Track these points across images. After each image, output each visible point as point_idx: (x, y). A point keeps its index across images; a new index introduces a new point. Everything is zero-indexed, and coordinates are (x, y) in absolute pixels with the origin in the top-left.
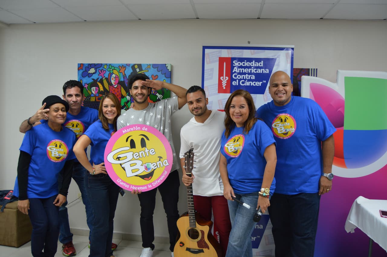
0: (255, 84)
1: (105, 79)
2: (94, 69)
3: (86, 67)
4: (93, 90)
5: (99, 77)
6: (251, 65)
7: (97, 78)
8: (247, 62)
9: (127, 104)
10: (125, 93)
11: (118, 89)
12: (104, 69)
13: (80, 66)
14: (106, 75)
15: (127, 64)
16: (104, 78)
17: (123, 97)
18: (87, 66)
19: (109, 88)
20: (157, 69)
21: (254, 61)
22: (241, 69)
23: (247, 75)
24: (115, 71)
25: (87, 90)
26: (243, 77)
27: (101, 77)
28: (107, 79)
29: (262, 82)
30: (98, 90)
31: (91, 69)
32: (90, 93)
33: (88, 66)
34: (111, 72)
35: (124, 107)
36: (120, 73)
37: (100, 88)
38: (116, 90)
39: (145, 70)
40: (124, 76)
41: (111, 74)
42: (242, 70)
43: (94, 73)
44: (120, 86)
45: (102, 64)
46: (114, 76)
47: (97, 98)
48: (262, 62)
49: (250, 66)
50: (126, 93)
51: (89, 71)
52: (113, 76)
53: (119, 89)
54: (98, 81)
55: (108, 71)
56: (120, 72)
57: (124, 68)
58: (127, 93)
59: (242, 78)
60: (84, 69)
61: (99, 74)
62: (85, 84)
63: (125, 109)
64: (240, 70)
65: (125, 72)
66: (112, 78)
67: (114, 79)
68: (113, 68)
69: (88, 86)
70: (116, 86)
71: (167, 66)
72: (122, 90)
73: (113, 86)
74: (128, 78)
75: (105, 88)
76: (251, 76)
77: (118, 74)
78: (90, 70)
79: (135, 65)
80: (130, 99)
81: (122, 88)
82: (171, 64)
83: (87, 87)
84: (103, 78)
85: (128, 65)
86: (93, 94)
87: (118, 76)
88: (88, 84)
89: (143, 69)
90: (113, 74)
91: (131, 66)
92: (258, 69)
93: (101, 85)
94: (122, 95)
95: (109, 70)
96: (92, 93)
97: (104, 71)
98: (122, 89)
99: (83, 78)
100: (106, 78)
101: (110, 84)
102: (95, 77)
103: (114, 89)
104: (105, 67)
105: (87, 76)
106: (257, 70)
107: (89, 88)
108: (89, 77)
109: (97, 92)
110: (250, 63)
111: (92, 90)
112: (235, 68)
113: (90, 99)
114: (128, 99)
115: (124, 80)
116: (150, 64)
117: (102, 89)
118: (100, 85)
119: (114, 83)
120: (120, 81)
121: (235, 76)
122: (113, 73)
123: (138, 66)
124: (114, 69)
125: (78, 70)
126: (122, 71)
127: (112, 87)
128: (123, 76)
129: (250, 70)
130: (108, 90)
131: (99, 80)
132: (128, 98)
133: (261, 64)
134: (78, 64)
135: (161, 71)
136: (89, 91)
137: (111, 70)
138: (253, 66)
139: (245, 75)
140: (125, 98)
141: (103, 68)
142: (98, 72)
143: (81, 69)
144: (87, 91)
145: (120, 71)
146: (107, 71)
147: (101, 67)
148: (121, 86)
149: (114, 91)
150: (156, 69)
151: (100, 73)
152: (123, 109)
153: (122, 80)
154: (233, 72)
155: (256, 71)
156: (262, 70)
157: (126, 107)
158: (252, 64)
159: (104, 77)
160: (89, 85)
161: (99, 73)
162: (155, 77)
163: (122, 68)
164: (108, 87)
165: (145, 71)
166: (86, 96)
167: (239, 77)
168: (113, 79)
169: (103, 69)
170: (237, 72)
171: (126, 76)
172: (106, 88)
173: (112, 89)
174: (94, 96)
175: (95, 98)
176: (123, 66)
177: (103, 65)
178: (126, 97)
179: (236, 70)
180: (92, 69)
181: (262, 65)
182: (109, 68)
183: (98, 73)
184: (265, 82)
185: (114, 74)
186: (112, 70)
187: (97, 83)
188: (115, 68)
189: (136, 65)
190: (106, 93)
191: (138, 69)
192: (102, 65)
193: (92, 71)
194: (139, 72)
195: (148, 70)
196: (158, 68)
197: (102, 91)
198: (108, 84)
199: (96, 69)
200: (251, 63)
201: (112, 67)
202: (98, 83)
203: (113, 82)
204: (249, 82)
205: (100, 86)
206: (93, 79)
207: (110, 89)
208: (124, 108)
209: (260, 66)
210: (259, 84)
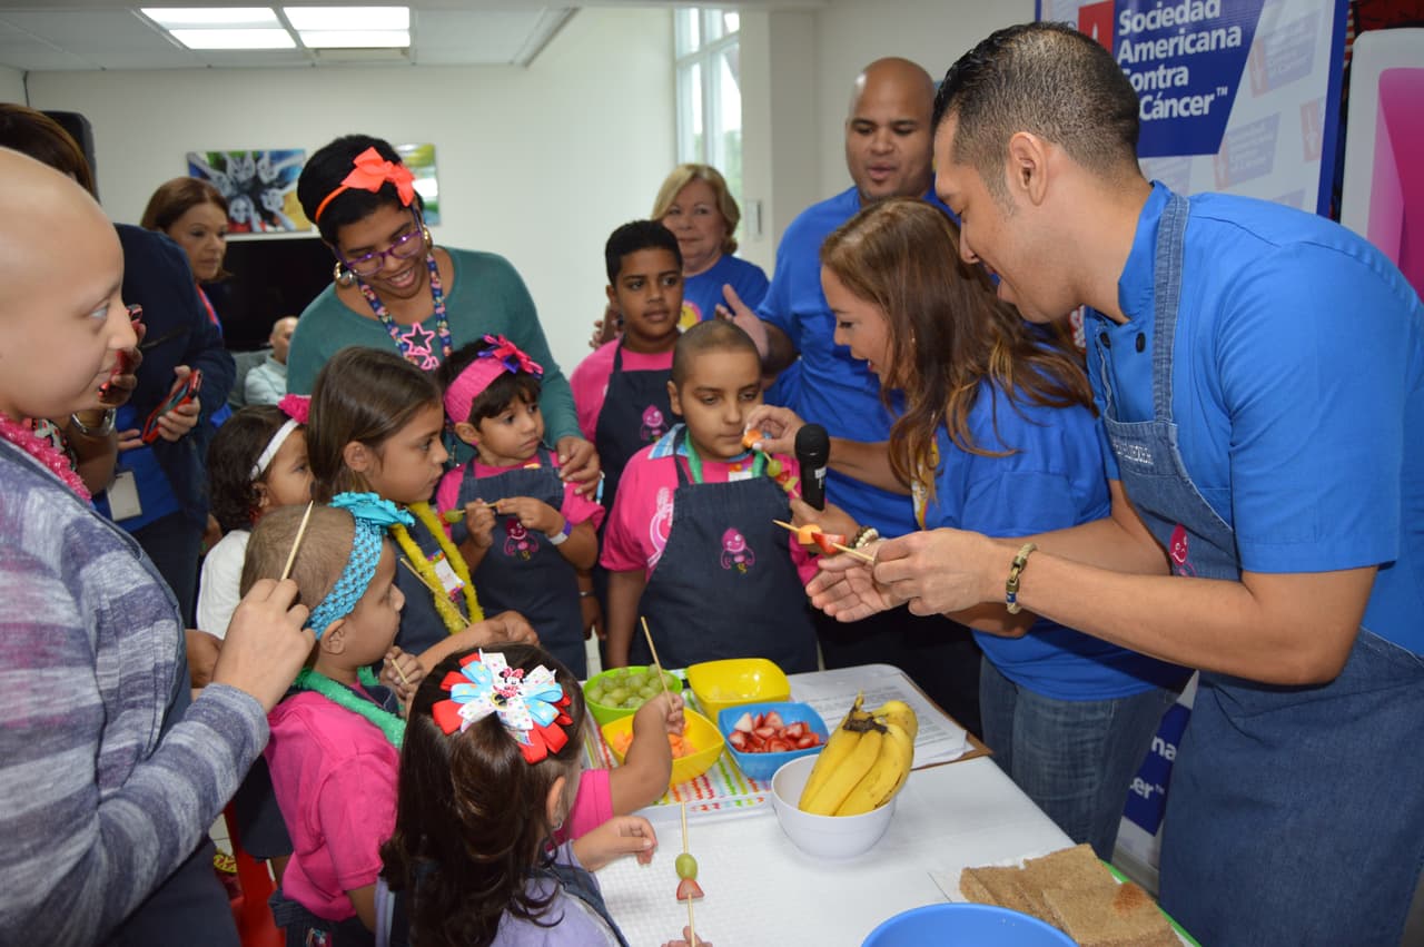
0: (1187, 107)
6: (1179, 21)
8: (1163, 7)
22: (1144, 46)
23: (1162, 67)
26: (1150, 81)
29: (1212, 97)
42: (1148, 51)
49: (1174, 23)
59: (1146, 87)
64: (1140, 52)
76: (1174, 71)
92: (1200, 35)
106: (1197, 40)
110: (1175, 9)
112: (1126, 44)
129: (1173, 41)
133: (1212, 8)
138: (1183, 25)
139: (1156, 69)
154: (1119, 62)
155: (1193, 44)
156: (1215, 35)
158: (1182, 14)
167: (1137, 82)
170: (1131, 60)
179: (1126, 53)
181: (1217, 12)
184: (1224, 91)
200: (1180, 8)
204: (1168, 103)
209: (1209, 16)
210: (1201, 105)
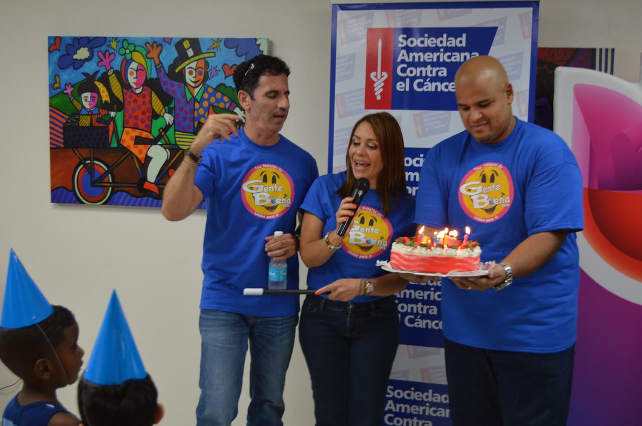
0: (447, 87)
1: (114, 75)
2: (86, 49)
3: (68, 45)
4: (86, 100)
5: (98, 68)
6: (439, 45)
7: (95, 71)
8: (429, 37)
9: (165, 134)
10: (162, 106)
11: (144, 96)
12: (111, 51)
13: (55, 43)
14: (117, 64)
15: (164, 38)
16: (112, 70)
17: (156, 116)
18: (69, 42)
19: (123, 95)
20: (236, 51)
21: (445, 35)
22: (416, 54)
23: (429, 66)
24: (136, 56)
25: (70, 99)
26: (421, 72)
27: (103, 70)
28: (118, 74)
30: (96, 99)
31: (79, 49)
32: (79, 107)
33: (73, 41)
34: (128, 57)
35: (159, 141)
36: (148, 61)
37: (102, 94)
38: (140, 100)
39: (207, 53)
40: (159, 67)
41: (127, 63)
42: (419, 57)
43: (86, 60)
44: (150, 90)
45: (105, 38)
46: (134, 65)
47: (95, 118)
48: (464, 35)
49: (436, 45)
50: (164, 107)
51: (76, 53)
52: (131, 67)
53: (147, 99)
54: (97, 78)
55: (119, 54)
56: (148, 58)
57: (157, 47)
58: (166, 108)
59: (418, 75)
60: (63, 48)
61: (99, 62)
62: (66, 84)
63: (161, 145)
64: (414, 57)
65: (160, 57)
66: (129, 71)
67: (135, 73)
68: (132, 47)
69: (72, 89)
70: (139, 91)
71: (258, 43)
72: (153, 100)
73: (132, 91)
74: (167, 72)
75: (114, 94)
76: (438, 69)
77: (143, 62)
78: (78, 52)
79: (183, 40)
80: (174, 121)
81: (153, 93)
82: (268, 39)
83: (71, 92)
84: (107, 71)
85: (168, 41)
86: (85, 108)
87: (145, 66)
88: (72, 86)
89: (204, 50)
90: (131, 62)
91: (173, 44)
92: (454, 54)
93: (104, 89)
94: (153, 110)
95: (122, 51)
96: (83, 106)
97: (110, 54)
98: (155, 98)
99: (60, 70)
100: (116, 72)
101: (125, 85)
102: (90, 68)
103: (135, 97)
104: (114, 45)
105: (72, 66)
106: (452, 56)
107: (75, 93)
108: (75, 69)
109: (95, 103)
110: (437, 39)
111: (83, 100)
112: (403, 52)
113: (78, 120)
114: (168, 120)
115: (158, 76)
116: (218, 39)
117: (105, 97)
118: (101, 87)
119: (135, 83)
120: (148, 78)
121: (404, 70)
122: (132, 60)
123: (190, 43)
124: (135, 51)
125: (50, 51)
126: (154, 53)
127: (129, 93)
128: (156, 66)
129: (436, 54)
130: (121, 99)
131: (99, 75)
132: (169, 118)
133: (461, 42)
134: (50, 38)
135: (246, 54)
136: (75, 103)
137: (128, 51)
138: (442, 47)
139: (426, 67)
140: (160, 117)
141: (108, 48)
142: (96, 56)
143: (55, 50)
144: (71, 102)
145: (149, 56)
146: (117, 54)
147: (102, 45)
148: (152, 90)
149: (135, 101)
150: (234, 50)
151: (102, 60)
152: (156, 144)
153: (154, 75)
154: (399, 60)
155: (449, 57)
156: (463, 55)
157: (162, 140)
158: (441, 42)
159: (112, 68)
160: (77, 87)
161: (99, 60)
162: (231, 68)
163: (152, 46)
164: (121, 94)
165: (206, 55)
166: (69, 114)
167: (411, 72)
168: (132, 74)
169: (107, 51)
170: (407, 60)
171: (162, 66)
172: (116, 94)
173: (131, 97)
174: (88, 115)
175: (89, 118)
176: (155, 42)
177: (107, 41)
178: (163, 117)
179: (404, 56)
180: (82, 49)
181: (464, 44)
182: (123, 47)
183: (96, 59)
185: (133, 62)
186: (131, 52)
187: (95, 82)
188: (137, 49)
189: (187, 41)
190: (115, 107)
191: (191, 50)
192: (105, 42)
193: (82, 53)
194: (192, 57)
195: (215, 53)
196: (237, 47)
197: (106, 101)
198: (120, 86)
199: (91, 50)
200: (440, 39)
201: (129, 44)
202: (97, 83)
203: (132, 80)
204: (434, 84)
205: (101, 91)
206: (85, 74)
207: (125, 96)
208: (160, 143)
209: (459, 45)
